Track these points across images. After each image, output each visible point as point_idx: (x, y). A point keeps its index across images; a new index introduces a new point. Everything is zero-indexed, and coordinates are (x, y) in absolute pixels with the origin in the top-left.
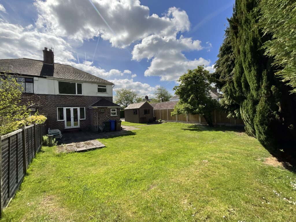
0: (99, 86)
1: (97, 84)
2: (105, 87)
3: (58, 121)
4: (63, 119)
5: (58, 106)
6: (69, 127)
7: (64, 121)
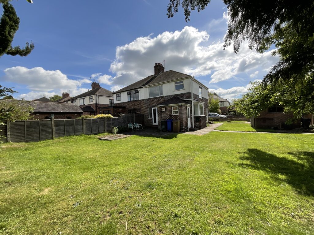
0: (176, 83)
1: (174, 82)
2: (182, 82)
3: (150, 118)
4: (152, 117)
5: (149, 107)
6: (155, 124)
7: (152, 119)
